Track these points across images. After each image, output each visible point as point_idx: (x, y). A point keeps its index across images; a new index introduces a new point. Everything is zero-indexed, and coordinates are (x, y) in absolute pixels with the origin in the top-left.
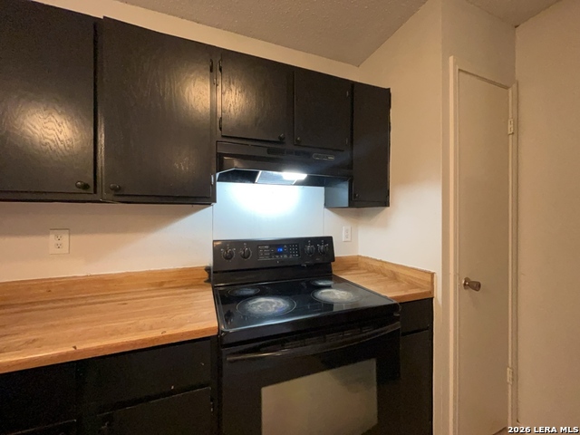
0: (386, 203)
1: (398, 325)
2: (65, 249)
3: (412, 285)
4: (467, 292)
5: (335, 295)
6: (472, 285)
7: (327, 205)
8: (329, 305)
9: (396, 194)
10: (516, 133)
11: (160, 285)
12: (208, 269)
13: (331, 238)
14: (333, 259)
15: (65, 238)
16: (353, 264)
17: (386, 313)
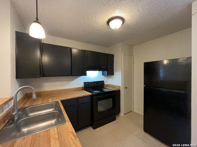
0: (113, 74)
1: (115, 93)
2: (59, 85)
3: (117, 88)
4: (125, 89)
5: (106, 90)
6: (126, 88)
7: (103, 75)
8: (104, 91)
9: (115, 73)
10: (133, 63)
11: (75, 90)
12: (82, 87)
13: (104, 81)
14: (104, 85)
15: (59, 82)
16: (108, 86)
17: (113, 92)
